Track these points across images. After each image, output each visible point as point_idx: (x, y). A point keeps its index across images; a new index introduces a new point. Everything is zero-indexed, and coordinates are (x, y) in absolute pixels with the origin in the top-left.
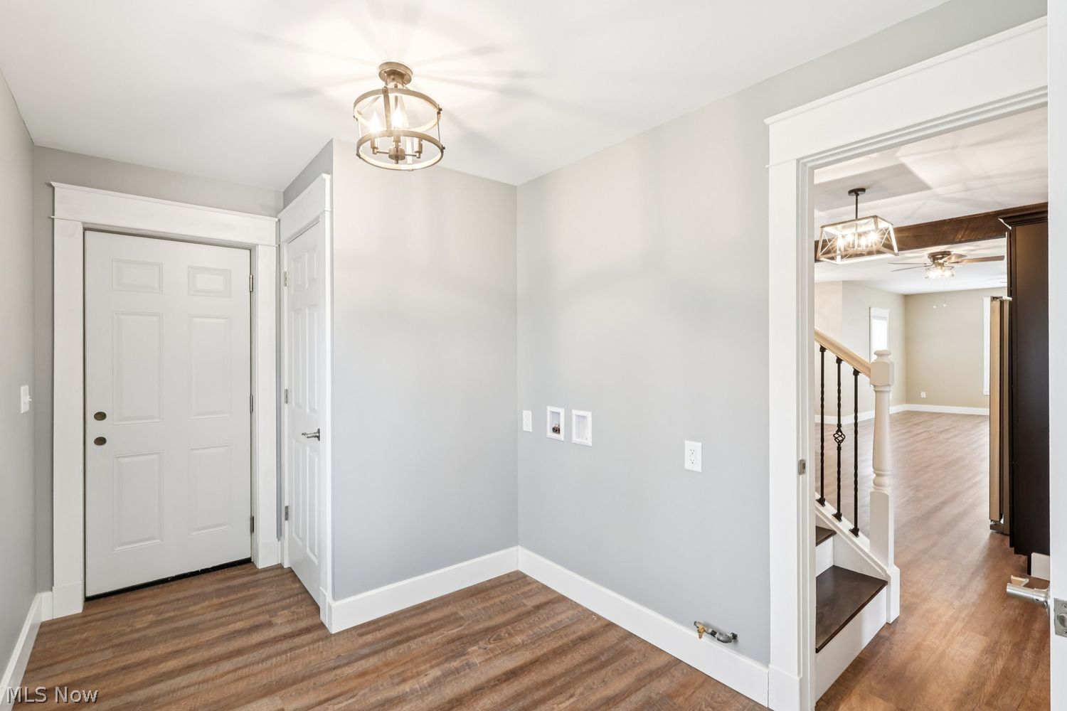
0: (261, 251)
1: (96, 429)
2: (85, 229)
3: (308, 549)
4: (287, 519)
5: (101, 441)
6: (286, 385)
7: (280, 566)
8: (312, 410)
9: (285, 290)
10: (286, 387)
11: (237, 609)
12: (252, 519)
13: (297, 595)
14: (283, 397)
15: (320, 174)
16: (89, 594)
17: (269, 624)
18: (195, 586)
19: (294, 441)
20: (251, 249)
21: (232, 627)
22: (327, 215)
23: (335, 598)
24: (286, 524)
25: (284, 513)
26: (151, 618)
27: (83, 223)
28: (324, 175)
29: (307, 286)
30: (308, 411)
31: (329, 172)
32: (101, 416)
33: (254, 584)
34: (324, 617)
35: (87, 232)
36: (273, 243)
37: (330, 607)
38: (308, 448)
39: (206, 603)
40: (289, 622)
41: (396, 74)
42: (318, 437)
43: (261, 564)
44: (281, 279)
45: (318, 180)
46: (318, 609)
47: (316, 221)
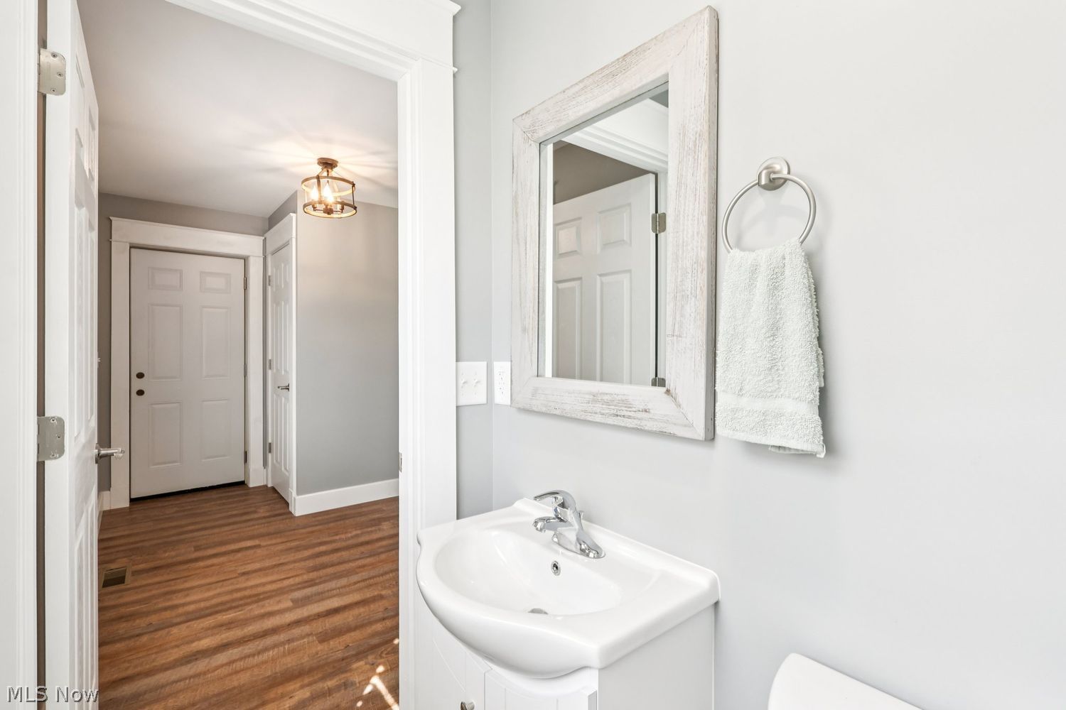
0: (252, 261)
1: (138, 385)
2: (130, 247)
3: (283, 469)
4: (270, 452)
5: (140, 393)
6: (270, 357)
7: (266, 486)
8: (285, 371)
9: (269, 288)
10: (270, 358)
11: (234, 505)
12: (246, 453)
13: (274, 499)
14: (267, 365)
15: (288, 214)
16: (132, 497)
17: (255, 512)
18: (205, 496)
19: (275, 395)
20: (245, 259)
21: (230, 513)
22: (294, 240)
23: (298, 494)
24: (270, 456)
25: (268, 448)
26: (175, 509)
27: (130, 244)
28: (291, 214)
29: (283, 286)
30: (283, 372)
31: (295, 212)
32: (140, 376)
33: (247, 494)
34: (291, 509)
35: (132, 250)
36: (261, 255)
37: (295, 499)
38: (283, 399)
39: (213, 503)
40: (269, 511)
41: (328, 164)
42: (288, 389)
43: (251, 485)
44: (266, 281)
45: (288, 216)
46: (287, 504)
47: (287, 244)
